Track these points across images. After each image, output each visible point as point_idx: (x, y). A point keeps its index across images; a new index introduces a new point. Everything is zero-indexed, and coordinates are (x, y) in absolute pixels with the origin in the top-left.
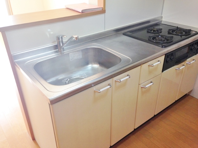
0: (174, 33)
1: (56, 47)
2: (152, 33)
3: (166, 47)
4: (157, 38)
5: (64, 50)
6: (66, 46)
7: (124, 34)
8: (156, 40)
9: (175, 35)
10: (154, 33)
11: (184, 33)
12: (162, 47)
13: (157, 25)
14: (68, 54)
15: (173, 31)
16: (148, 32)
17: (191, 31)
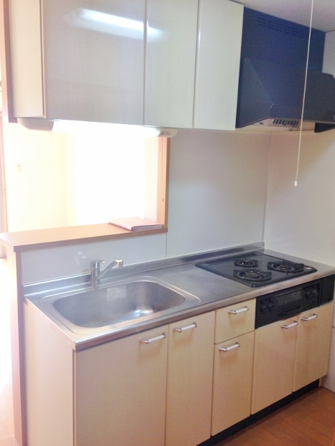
0: (278, 268)
1: (88, 278)
2: (242, 266)
3: (258, 286)
4: (247, 274)
5: (99, 284)
6: (103, 278)
7: (198, 266)
8: (246, 276)
9: (279, 271)
10: (245, 266)
11: (293, 269)
12: (252, 286)
13: (253, 254)
14: (105, 289)
15: (276, 265)
16: (236, 265)
17: (304, 267)
